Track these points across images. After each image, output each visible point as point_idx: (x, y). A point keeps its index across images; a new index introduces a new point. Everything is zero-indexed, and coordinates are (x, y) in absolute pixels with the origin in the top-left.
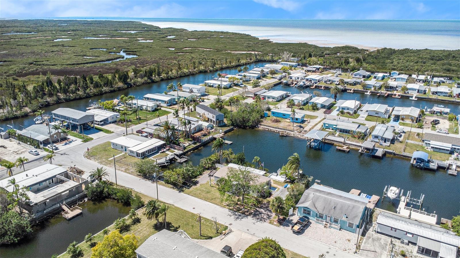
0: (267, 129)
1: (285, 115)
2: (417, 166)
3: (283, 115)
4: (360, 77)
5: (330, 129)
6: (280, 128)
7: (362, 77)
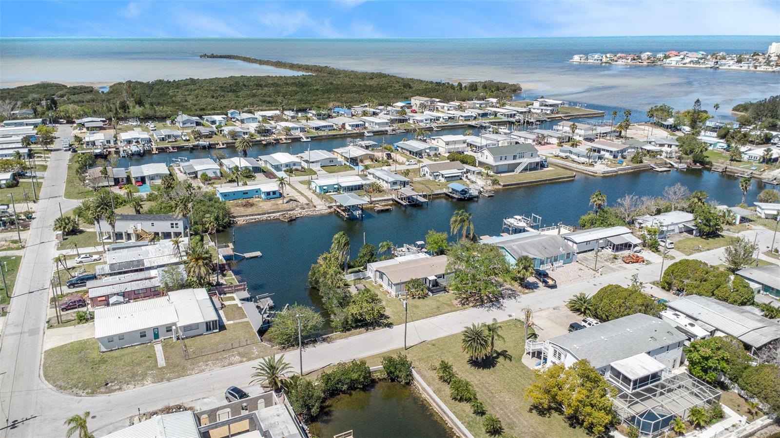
0: (252, 219)
1: (247, 193)
2: (465, 198)
3: (244, 193)
4: (192, 125)
5: (330, 192)
6: (270, 211)
7: (195, 125)
